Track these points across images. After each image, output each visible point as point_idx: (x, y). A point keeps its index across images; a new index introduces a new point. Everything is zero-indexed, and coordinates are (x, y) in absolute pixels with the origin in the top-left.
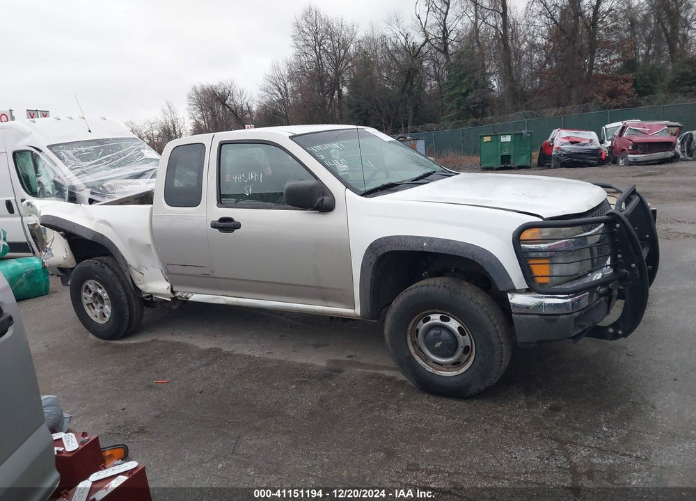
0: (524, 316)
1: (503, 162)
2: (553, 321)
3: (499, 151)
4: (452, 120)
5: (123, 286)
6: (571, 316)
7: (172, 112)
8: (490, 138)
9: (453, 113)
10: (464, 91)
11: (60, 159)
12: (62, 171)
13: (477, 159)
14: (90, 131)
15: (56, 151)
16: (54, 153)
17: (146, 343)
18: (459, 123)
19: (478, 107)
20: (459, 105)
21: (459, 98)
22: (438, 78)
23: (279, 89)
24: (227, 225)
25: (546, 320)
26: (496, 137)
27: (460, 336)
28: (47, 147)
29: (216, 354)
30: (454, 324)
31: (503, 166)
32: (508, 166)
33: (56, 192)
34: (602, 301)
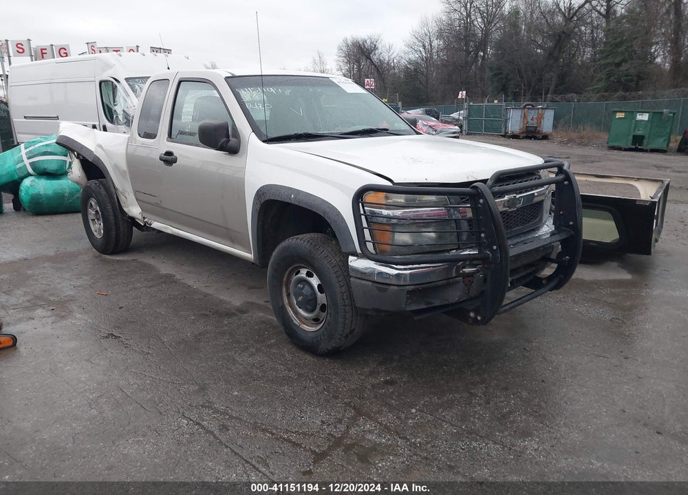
0: (359, 281)
1: (634, 143)
2: (384, 290)
3: (632, 129)
4: (598, 92)
5: (113, 207)
6: (402, 288)
7: (322, 63)
8: (624, 114)
9: (600, 85)
10: (617, 60)
11: (133, 91)
12: (132, 102)
13: (605, 136)
14: (169, 68)
15: (131, 84)
16: (129, 85)
17: (128, 261)
18: (603, 96)
19: (632, 81)
20: (609, 76)
21: (611, 68)
22: (594, 43)
23: (424, 47)
24: (169, 158)
25: (377, 287)
26: (631, 114)
27: (319, 293)
28: (125, 79)
29: (169, 279)
30: (315, 281)
31: (634, 147)
32: (639, 147)
33: (125, 120)
34: (460, 281)
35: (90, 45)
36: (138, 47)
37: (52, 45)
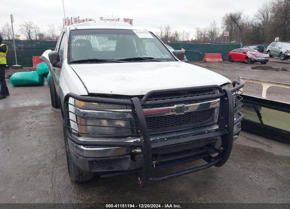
0: (71, 149)
2: (77, 158)
6: (85, 159)
25: (75, 155)
34: (129, 158)
35: (101, 19)
36: (119, 19)
37: (87, 19)
